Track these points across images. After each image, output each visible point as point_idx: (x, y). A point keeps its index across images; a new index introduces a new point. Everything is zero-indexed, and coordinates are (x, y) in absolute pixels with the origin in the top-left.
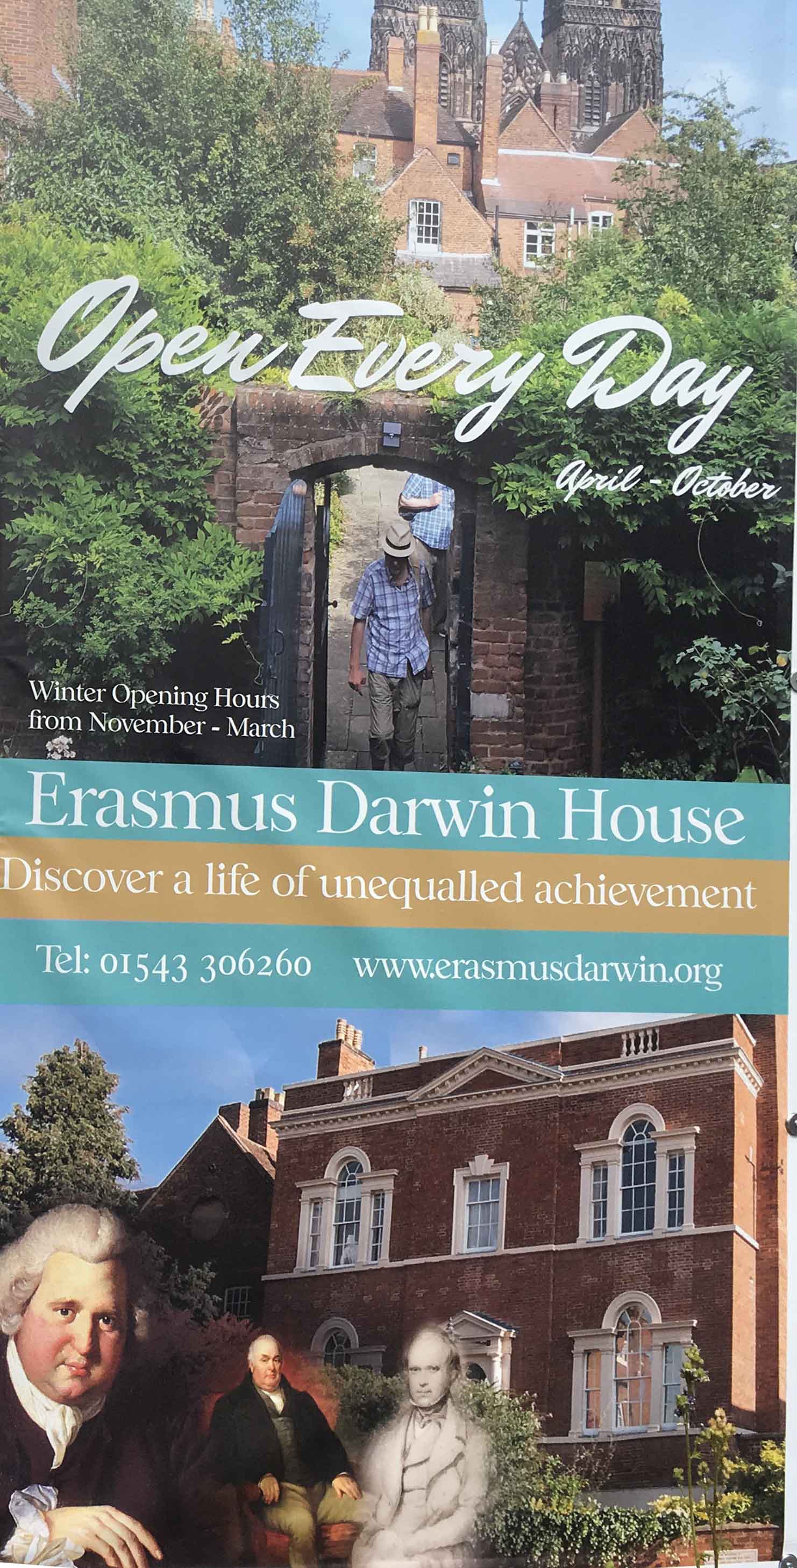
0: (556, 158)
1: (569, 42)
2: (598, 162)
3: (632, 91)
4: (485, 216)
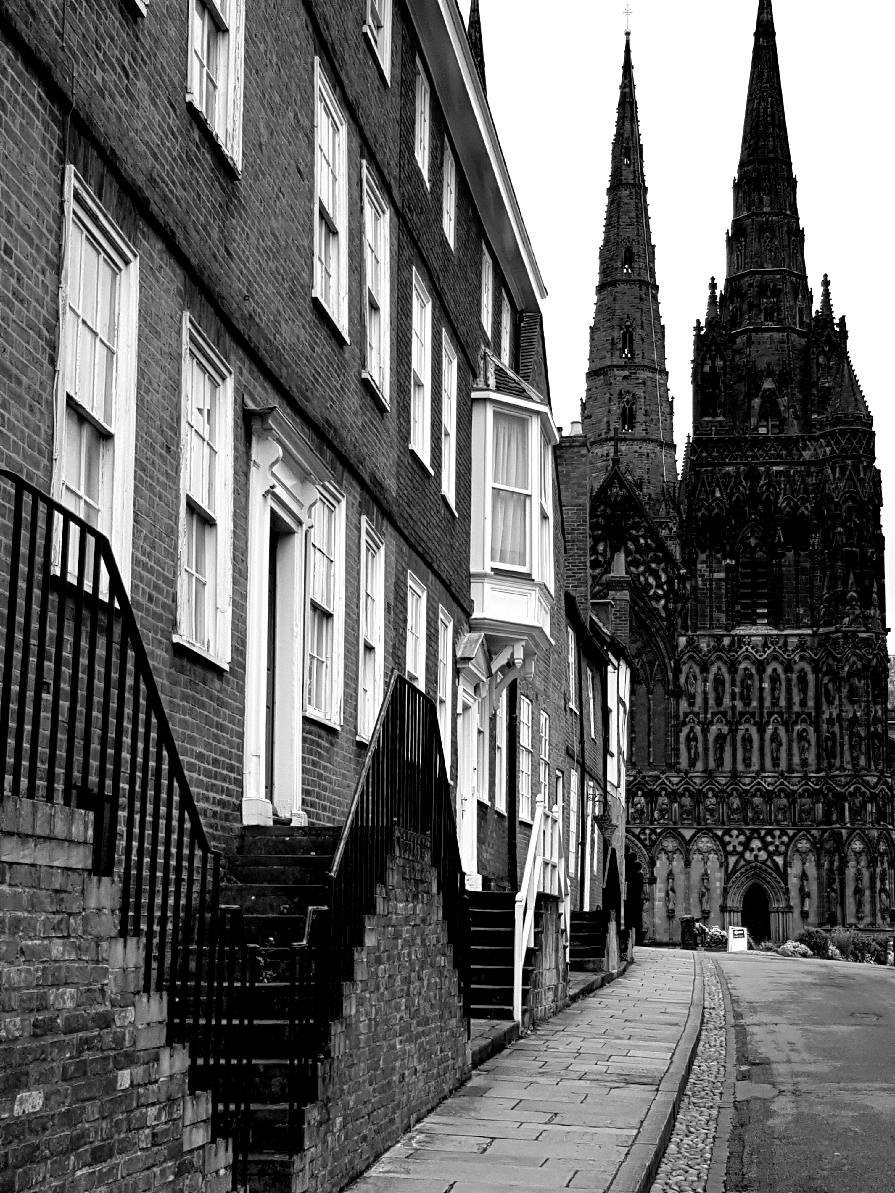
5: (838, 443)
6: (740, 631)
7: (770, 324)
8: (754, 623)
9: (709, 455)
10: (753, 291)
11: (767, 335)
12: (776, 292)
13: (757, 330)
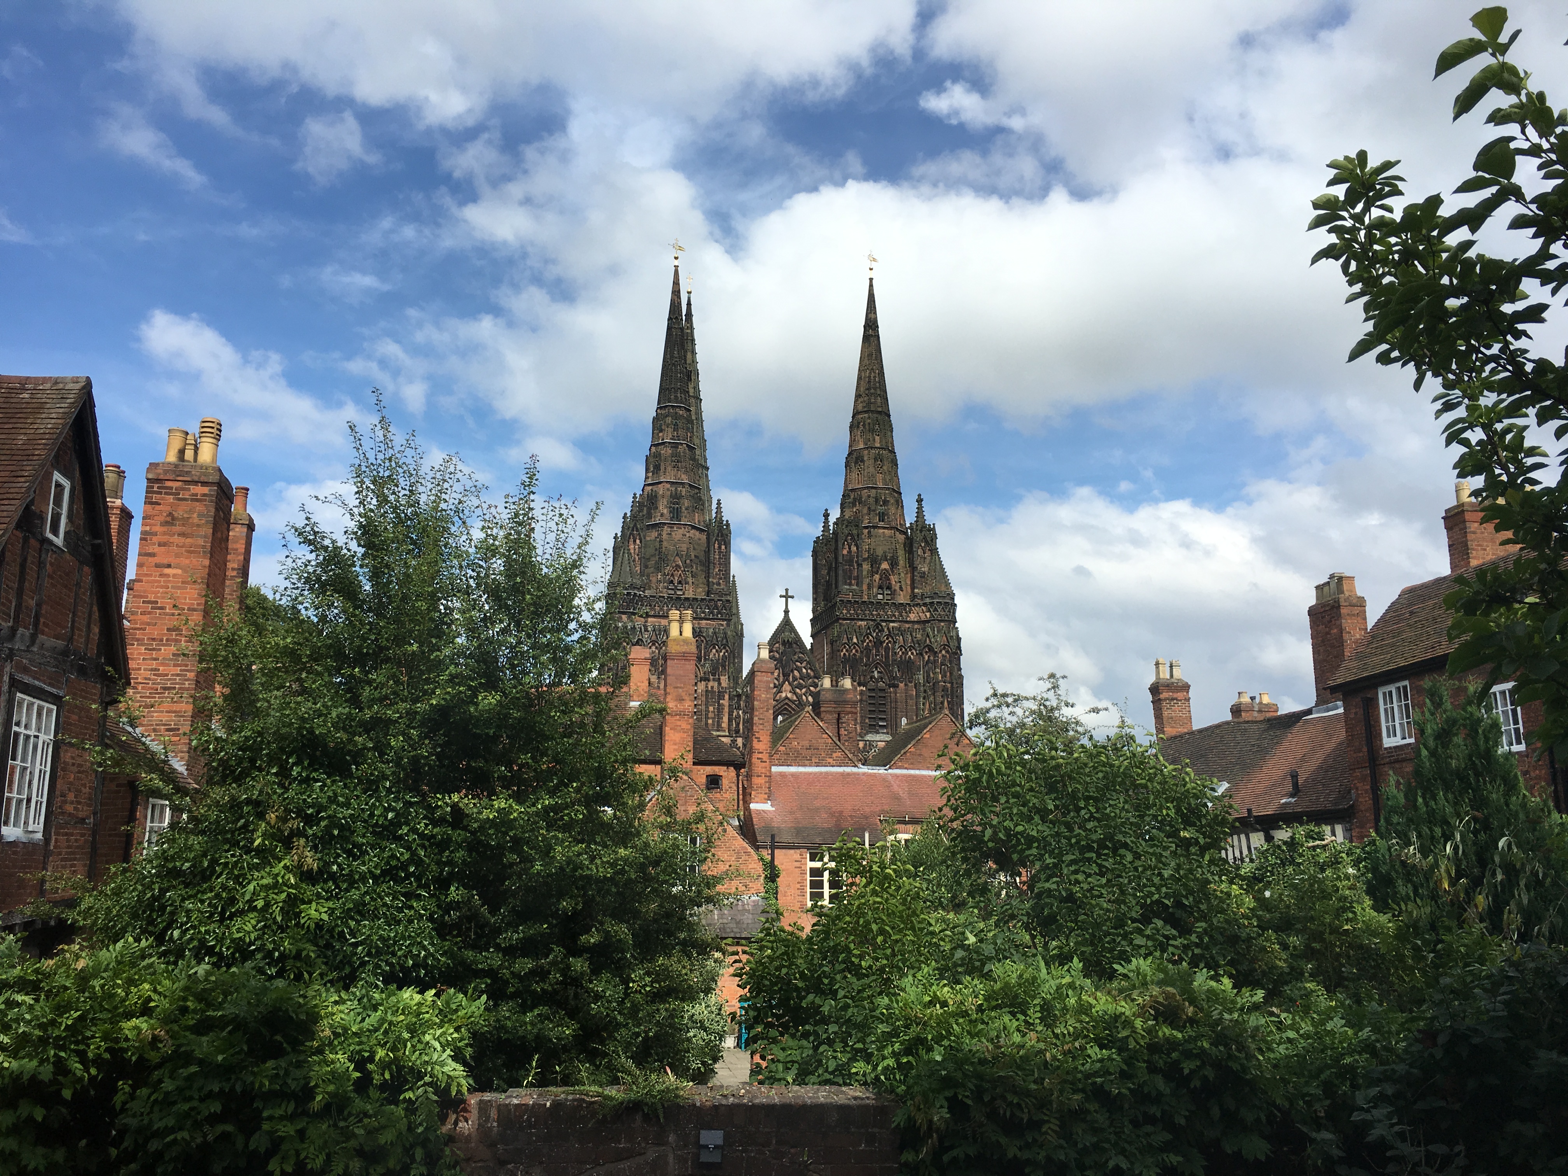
0: (843, 774)
1: (845, 640)
2: (897, 776)
3: (925, 691)
4: (757, 848)
5: (936, 610)
6: (869, 737)
7: (881, 524)
8: (878, 733)
9: (848, 611)
10: (872, 500)
11: (881, 531)
12: (886, 502)
13: (875, 527)
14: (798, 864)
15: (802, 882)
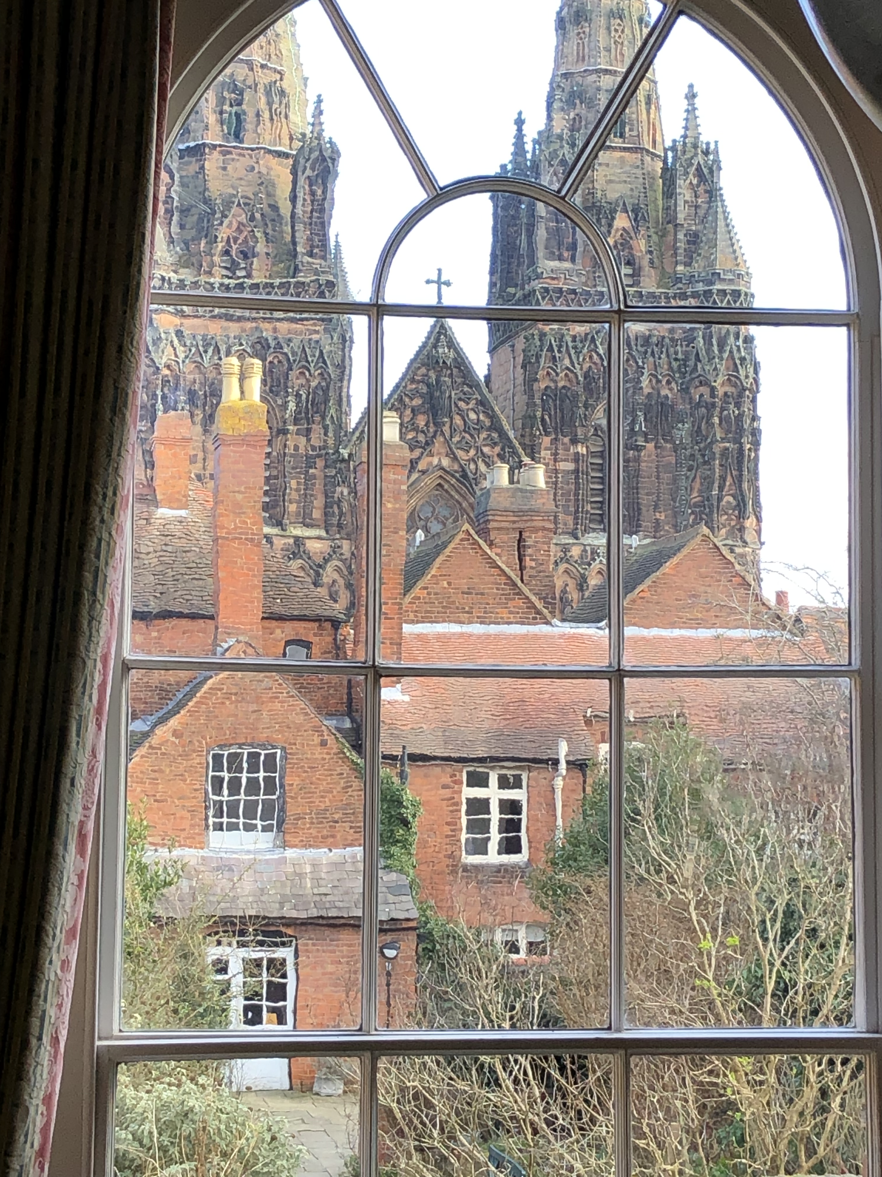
0: (523, 637)
6: (593, 539)
7: (620, 142)
10: (602, 96)
11: (619, 155)
13: (606, 149)
14: (447, 793)
15: (454, 824)
